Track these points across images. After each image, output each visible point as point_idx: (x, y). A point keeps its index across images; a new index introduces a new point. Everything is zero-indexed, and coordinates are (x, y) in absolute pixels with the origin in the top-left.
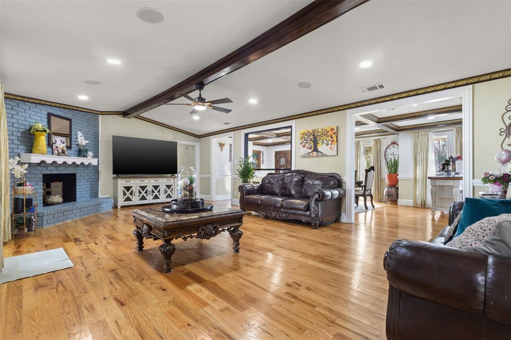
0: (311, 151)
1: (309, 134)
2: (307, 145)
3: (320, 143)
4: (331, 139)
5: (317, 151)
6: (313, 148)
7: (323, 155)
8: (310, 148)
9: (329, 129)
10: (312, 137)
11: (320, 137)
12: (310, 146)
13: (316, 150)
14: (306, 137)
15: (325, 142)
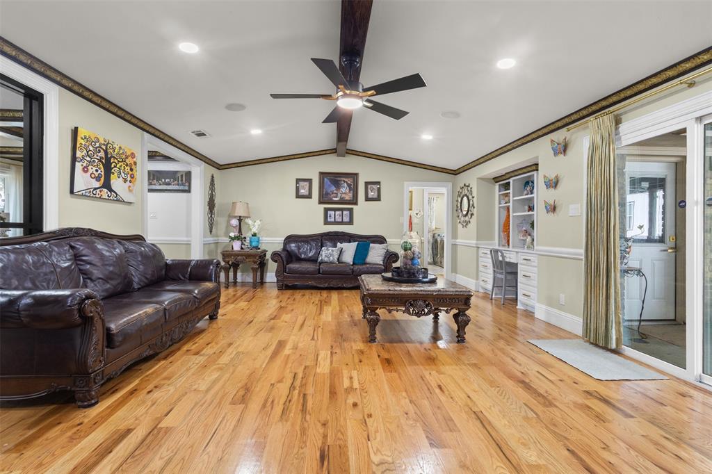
0: (97, 185)
1: (98, 145)
2: (92, 169)
3: (116, 174)
4: (131, 173)
5: (111, 190)
6: (102, 179)
7: (120, 201)
8: (98, 179)
9: (129, 153)
10: (102, 154)
11: (116, 161)
12: (97, 174)
13: (107, 185)
14: (91, 148)
15: (123, 174)
